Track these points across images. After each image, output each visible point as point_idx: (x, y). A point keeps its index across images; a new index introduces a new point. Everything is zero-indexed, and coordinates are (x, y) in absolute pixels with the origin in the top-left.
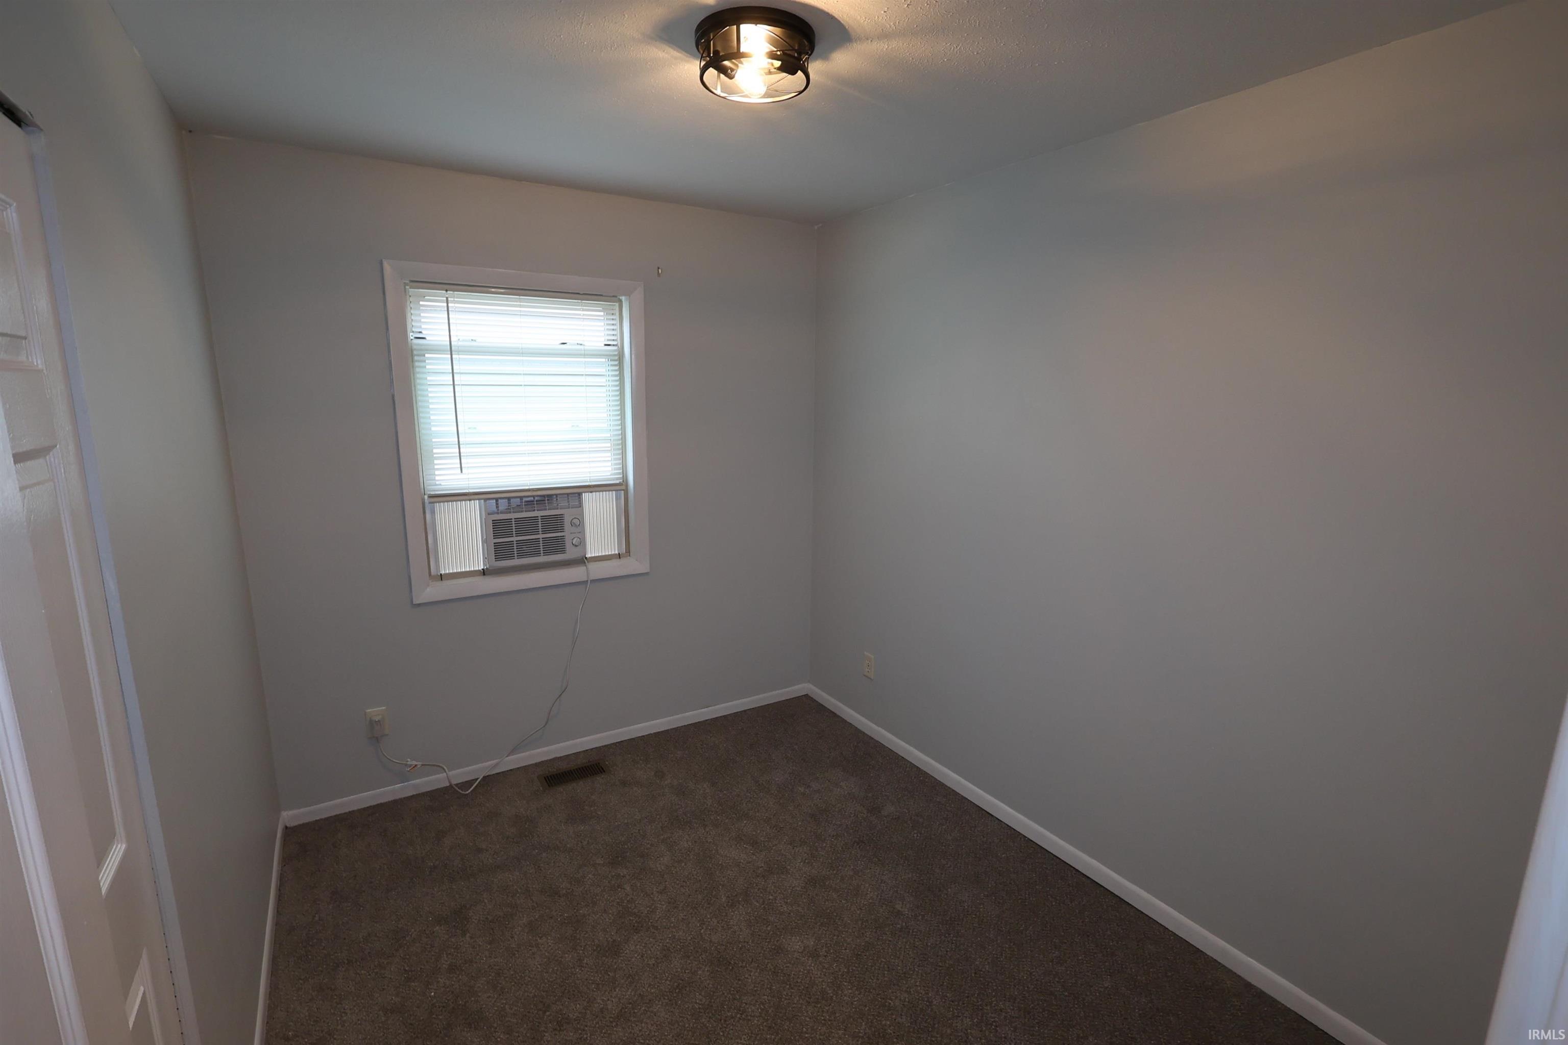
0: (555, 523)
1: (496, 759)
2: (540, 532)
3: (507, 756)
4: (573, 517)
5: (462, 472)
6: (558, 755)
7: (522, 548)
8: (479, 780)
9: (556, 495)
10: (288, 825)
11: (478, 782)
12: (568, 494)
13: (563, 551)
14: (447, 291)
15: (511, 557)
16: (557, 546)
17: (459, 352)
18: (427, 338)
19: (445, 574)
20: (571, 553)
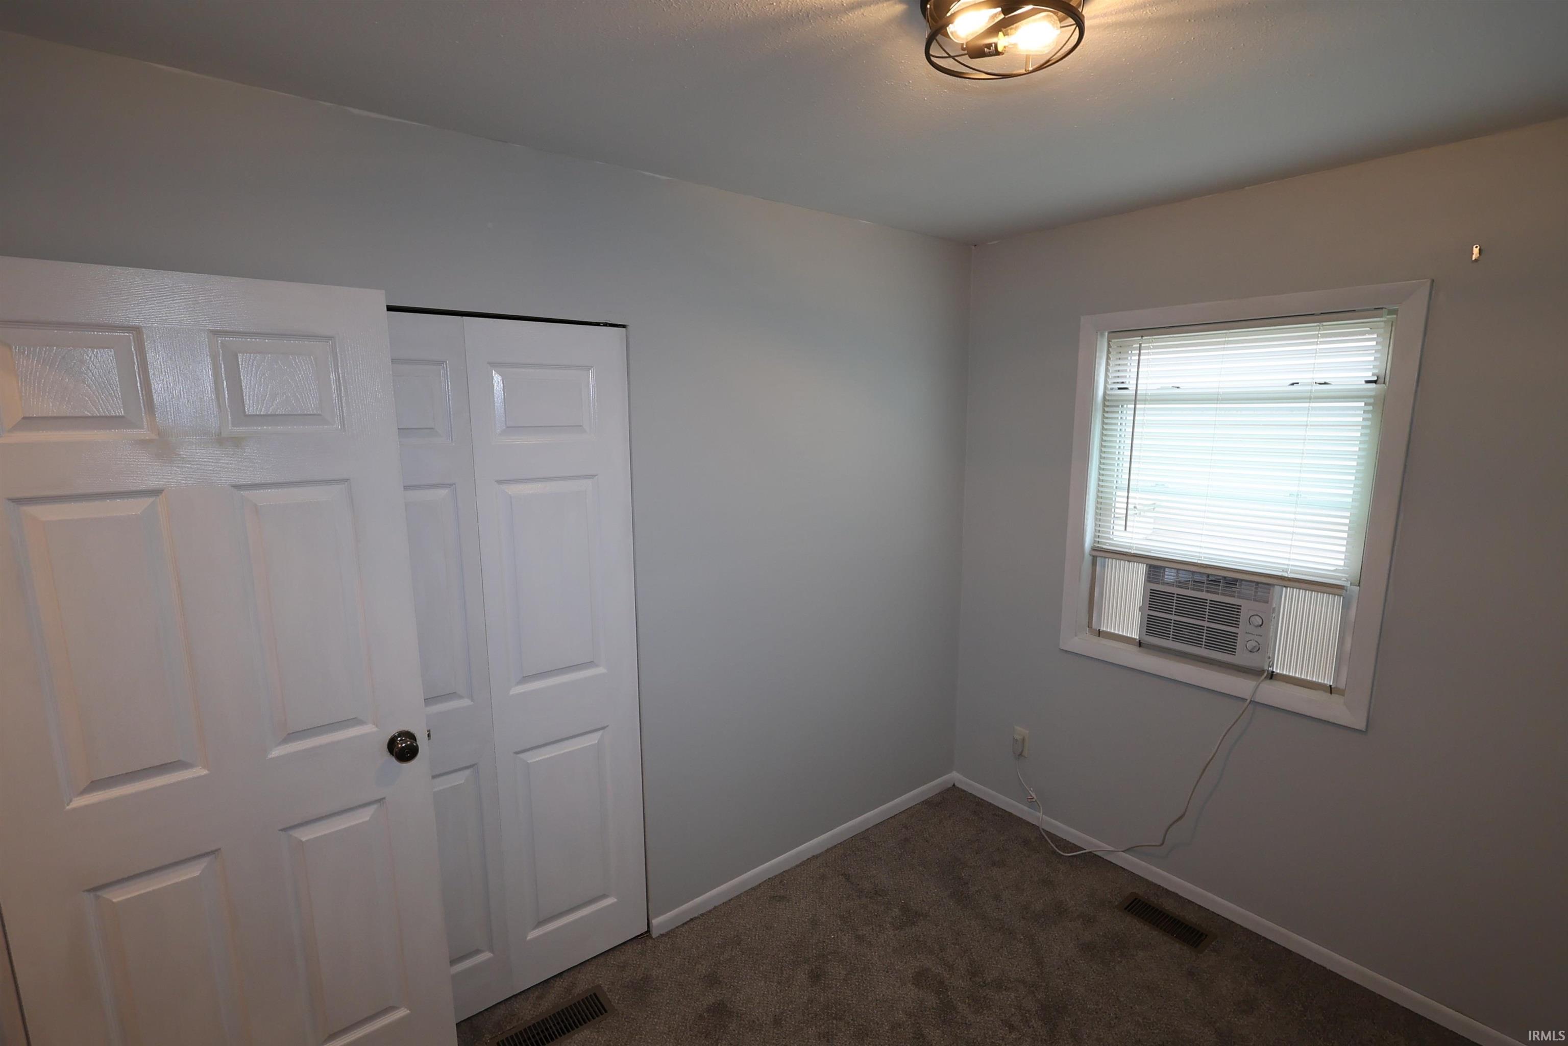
0: (1230, 614)
1: (1113, 847)
2: (1206, 619)
3: (1123, 851)
4: (1255, 614)
5: (1125, 529)
6: (1181, 894)
7: (1182, 631)
8: (1084, 851)
9: (1242, 580)
10: (956, 784)
11: (1082, 852)
12: (1258, 583)
13: (1232, 652)
14: (1142, 337)
15: (1167, 637)
16: (1227, 643)
17: (1145, 401)
18: (1130, 388)
19: (1103, 631)
20: (1240, 657)
